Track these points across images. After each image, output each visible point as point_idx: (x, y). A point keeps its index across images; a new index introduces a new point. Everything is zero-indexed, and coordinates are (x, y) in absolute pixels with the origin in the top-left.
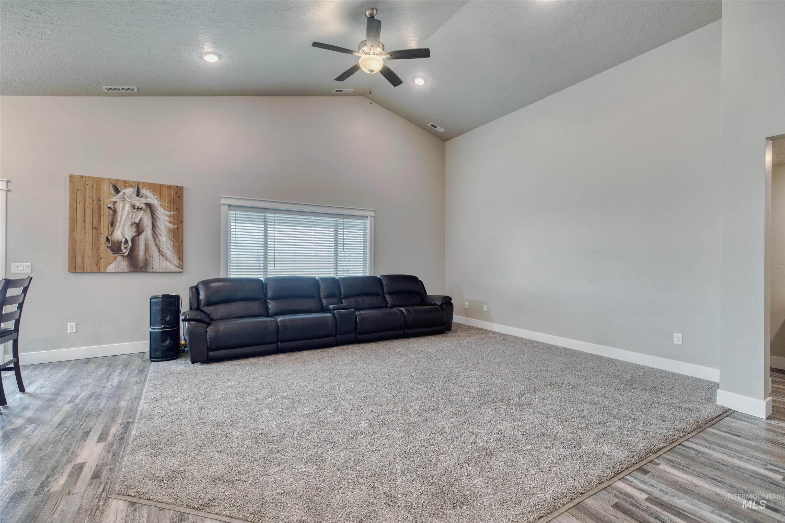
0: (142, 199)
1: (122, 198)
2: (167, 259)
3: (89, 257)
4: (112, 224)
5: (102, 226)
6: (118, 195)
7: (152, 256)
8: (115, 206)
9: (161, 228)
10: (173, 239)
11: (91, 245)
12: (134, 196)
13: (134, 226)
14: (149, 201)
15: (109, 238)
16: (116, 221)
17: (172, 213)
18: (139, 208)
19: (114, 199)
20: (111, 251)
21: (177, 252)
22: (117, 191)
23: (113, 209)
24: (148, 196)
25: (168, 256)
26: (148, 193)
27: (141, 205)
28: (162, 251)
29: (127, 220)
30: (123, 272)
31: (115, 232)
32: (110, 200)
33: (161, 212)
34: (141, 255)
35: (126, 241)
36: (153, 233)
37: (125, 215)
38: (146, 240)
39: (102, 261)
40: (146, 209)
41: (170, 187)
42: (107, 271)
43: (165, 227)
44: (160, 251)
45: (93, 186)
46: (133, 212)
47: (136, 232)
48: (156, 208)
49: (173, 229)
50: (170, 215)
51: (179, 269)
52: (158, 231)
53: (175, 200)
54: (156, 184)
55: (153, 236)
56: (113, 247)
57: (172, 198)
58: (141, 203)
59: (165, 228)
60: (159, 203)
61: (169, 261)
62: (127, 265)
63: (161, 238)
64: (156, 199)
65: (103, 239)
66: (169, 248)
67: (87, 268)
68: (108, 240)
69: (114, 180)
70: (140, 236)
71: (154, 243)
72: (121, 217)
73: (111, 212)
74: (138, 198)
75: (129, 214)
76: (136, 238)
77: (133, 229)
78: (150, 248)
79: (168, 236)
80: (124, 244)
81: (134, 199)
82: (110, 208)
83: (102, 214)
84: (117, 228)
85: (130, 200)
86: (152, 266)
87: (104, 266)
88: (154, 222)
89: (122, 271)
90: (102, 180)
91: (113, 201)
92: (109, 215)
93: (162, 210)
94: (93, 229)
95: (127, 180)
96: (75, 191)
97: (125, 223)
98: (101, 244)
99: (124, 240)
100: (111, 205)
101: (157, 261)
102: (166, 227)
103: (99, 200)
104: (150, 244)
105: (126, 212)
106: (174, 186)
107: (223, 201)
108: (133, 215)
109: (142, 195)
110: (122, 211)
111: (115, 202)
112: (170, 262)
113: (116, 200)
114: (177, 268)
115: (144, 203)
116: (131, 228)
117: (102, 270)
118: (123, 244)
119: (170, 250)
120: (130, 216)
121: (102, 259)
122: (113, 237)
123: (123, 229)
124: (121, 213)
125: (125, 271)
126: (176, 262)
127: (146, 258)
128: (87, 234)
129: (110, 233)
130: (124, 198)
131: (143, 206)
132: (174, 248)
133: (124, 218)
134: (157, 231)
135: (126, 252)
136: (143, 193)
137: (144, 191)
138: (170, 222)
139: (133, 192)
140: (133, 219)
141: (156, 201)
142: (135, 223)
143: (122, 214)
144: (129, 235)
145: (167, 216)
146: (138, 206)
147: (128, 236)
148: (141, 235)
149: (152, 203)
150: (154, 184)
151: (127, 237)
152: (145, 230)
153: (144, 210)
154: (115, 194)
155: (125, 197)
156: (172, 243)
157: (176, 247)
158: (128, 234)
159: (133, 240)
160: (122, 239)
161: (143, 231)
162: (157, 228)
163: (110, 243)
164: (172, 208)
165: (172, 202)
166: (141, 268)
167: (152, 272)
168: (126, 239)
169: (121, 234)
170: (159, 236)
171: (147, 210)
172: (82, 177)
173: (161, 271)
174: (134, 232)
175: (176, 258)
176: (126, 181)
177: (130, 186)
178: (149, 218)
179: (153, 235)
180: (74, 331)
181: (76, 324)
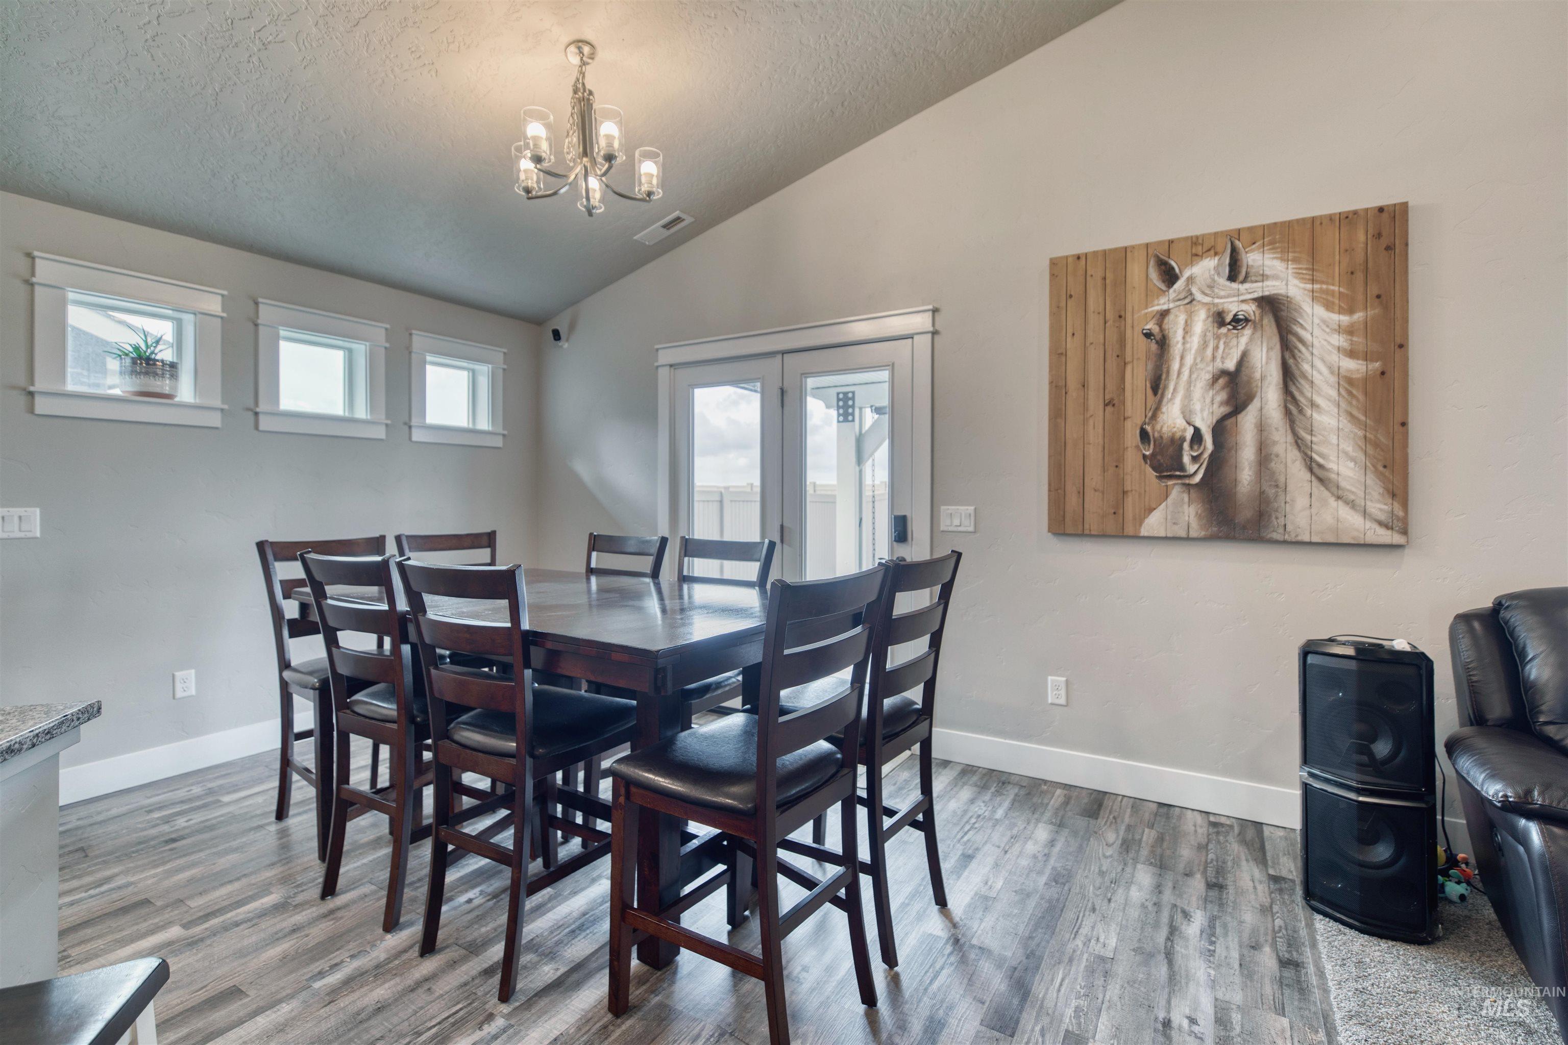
0: (1247, 285)
1: (1185, 298)
2: (1340, 492)
3: (1095, 490)
4: (1157, 385)
5: (1128, 393)
6: (1171, 291)
7: (1282, 484)
8: (1165, 326)
9: (1315, 381)
10: (1363, 418)
11: (1100, 455)
12: (1222, 281)
13: (1221, 381)
14: (1270, 288)
15: (1148, 428)
16: (1168, 372)
17: (1359, 316)
18: (1236, 320)
19: (1162, 304)
20: (1155, 469)
21: (1381, 469)
22: (1170, 277)
23: (1158, 337)
24: (1267, 272)
25: (1343, 484)
26: (1267, 262)
27: (1244, 307)
28: (1320, 466)
29: (1200, 366)
30: (1188, 539)
31: (1164, 409)
32: (1150, 310)
33: (1316, 321)
34: (1246, 482)
35: (1197, 437)
36: (1285, 401)
37: (1193, 351)
38: (1262, 427)
39: (1129, 501)
40: (1261, 319)
41: (1348, 219)
42: (1144, 532)
43: (1332, 373)
44: (1313, 467)
45: (1105, 279)
46: (1218, 337)
47: (1227, 402)
48: (1295, 310)
49: (1366, 380)
50: (1352, 325)
51: (1389, 532)
52: (1304, 392)
53: (1370, 265)
54: (1298, 221)
55: (1288, 413)
56: (1159, 457)
57: (1360, 256)
58: (1243, 301)
59: (1333, 379)
60: (1309, 286)
61: (1347, 502)
62: (1199, 517)
63: (1315, 415)
64: (1298, 275)
65: (1131, 436)
66: (1346, 453)
67: (1092, 522)
68: (1144, 435)
69: (1160, 243)
70: (1240, 417)
71: (1290, 438)
72: (1182, 358)
73: (1154, 347)
74: (1234, 285)
75: (1204, 345)
76: (1229, 422)
77: (1218, 392)
78: (1277, 456)
79: (1343, 405)
80: (1191, 447)
81: (1222, 293)
82: (1148, 335)
83: (1128, 359)
84: (1170, 396)
85: (1207, 300)
86: (1281, 521)
87: (1134, 519)
88: (1291, 362)
89: (1183, 534)
90: (1129, 254)
91: (1158, 312)
92: (1148, 358)
93: (1320, 311)
94: (1106, 405)
95: (1198, 233)
96: (1063, 304)
97: (1194, 376)
98: (1125, 449)
99: (1190, 432)
100: (1151, 326)
101: (1301, 502)
102: (1337, 372)
103: (1120, 317)
104: (1275, 443)
105: (1195, 341)
106: (1367, 210)
108: (1216, 348)
109: (1247, 273)
110: (1184, 338)
111: (1164, 314)
112: (1352, 505)
113: (1165, 307)
114: (1381, 531)
115: (1255, 300)
116: (1211, 393)
117: (1129, 530)
118: (1186, 446)
119: (1353, 459)
120: (1209, 352)
121: (1130, 494)
122: (1158, 427)
123: (1188, 396)
124: (1180, 346)
125: (1193, 534)
126: (1379, 507)
127: (1262, 493)
128: (1091, 422)
129: (1150, 414)
130: (1191, 294)
131: (1250, 309)
132: (1370, 450)
133: (1189, 360)
134: (1302, 393)
135: (1196, 471)
136: (1250, 263)
137: (1253, 258)
138: (1351, 354)
139: (1216, 268)
140: (1218, 360)
141: (1296, 282)
142: (1224, 373)
143: (1184, 350)
144: (1206, 413)
145: (1340, 330)
146: (1234, 312)
147: (1203, 419)
148: (1244, 413)
149: (1282, 292)
150: (1288, 225)
151: (1198, 424)
152: (1258, 394)
153: (1254, 322)
154: (1163, 287)
155: (1194, 290)
156: (1361, 433)
157: (1376, 445)
158: (1202, 410)
159: (1220, 429)
160: (1185, 430)
161: (1250, 398)
162: (1303, 382)
163: (1149, 444)
164: (1360, 297)
165: (1360, 276)
166: (1244, 528)
167: (1285, 542)
168: (1197, 431)
169: (1183, 413)
170: (1308, 412)
171: (1265, 321)
172: (1079, 258)
173: (1315, 539)
174: (1222, 404)
175: (1376, 489)
176: (1197, 237)
177: (1209, 250)
178: (1269, 349)
179: (1286, 407)
180: (1062, 701)
181: (1067, 681)
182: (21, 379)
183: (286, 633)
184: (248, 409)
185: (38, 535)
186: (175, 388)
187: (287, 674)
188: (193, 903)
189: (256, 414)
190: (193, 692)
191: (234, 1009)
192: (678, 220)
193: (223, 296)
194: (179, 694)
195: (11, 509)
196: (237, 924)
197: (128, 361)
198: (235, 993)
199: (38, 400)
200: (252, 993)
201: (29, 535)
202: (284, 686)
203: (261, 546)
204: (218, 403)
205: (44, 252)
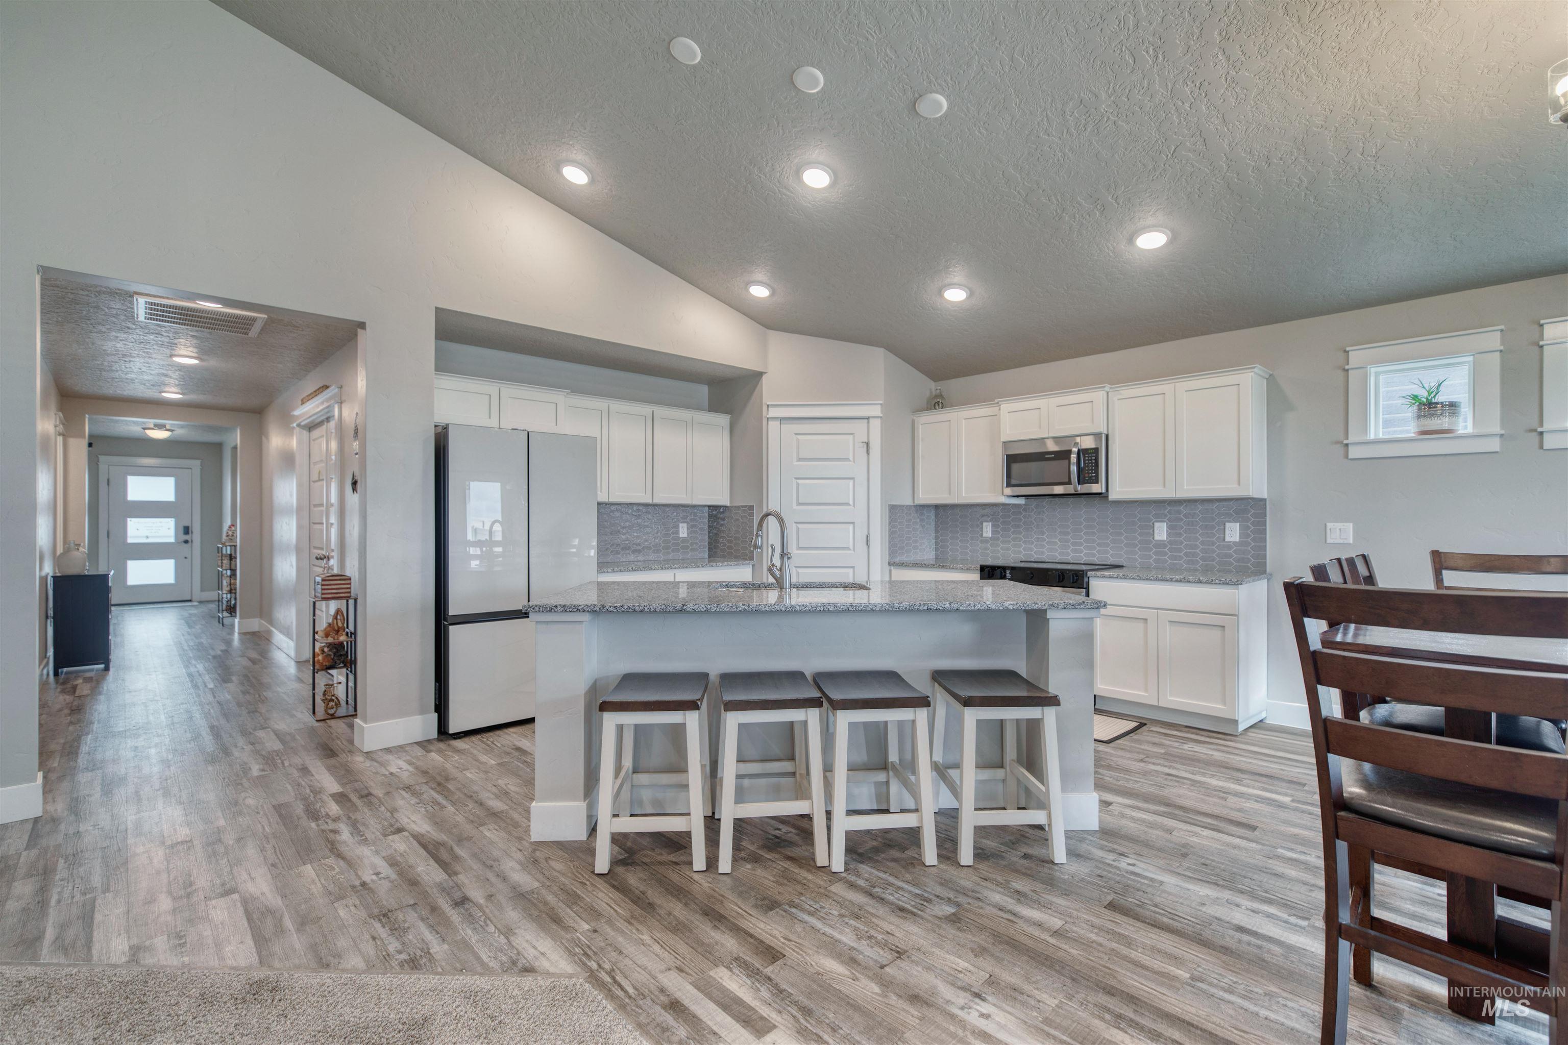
182: (1339, 437)
184: (1532, 430)
185: (1351, 542)
186: (1451, 424)
189: (1541, 433)
193: (1502, 330)
195: (1335, 524)
197: (1412, 408)
199: (1351, 448)
201: (1346, 542)
204: (1497, 430)
205: (1352, 346)
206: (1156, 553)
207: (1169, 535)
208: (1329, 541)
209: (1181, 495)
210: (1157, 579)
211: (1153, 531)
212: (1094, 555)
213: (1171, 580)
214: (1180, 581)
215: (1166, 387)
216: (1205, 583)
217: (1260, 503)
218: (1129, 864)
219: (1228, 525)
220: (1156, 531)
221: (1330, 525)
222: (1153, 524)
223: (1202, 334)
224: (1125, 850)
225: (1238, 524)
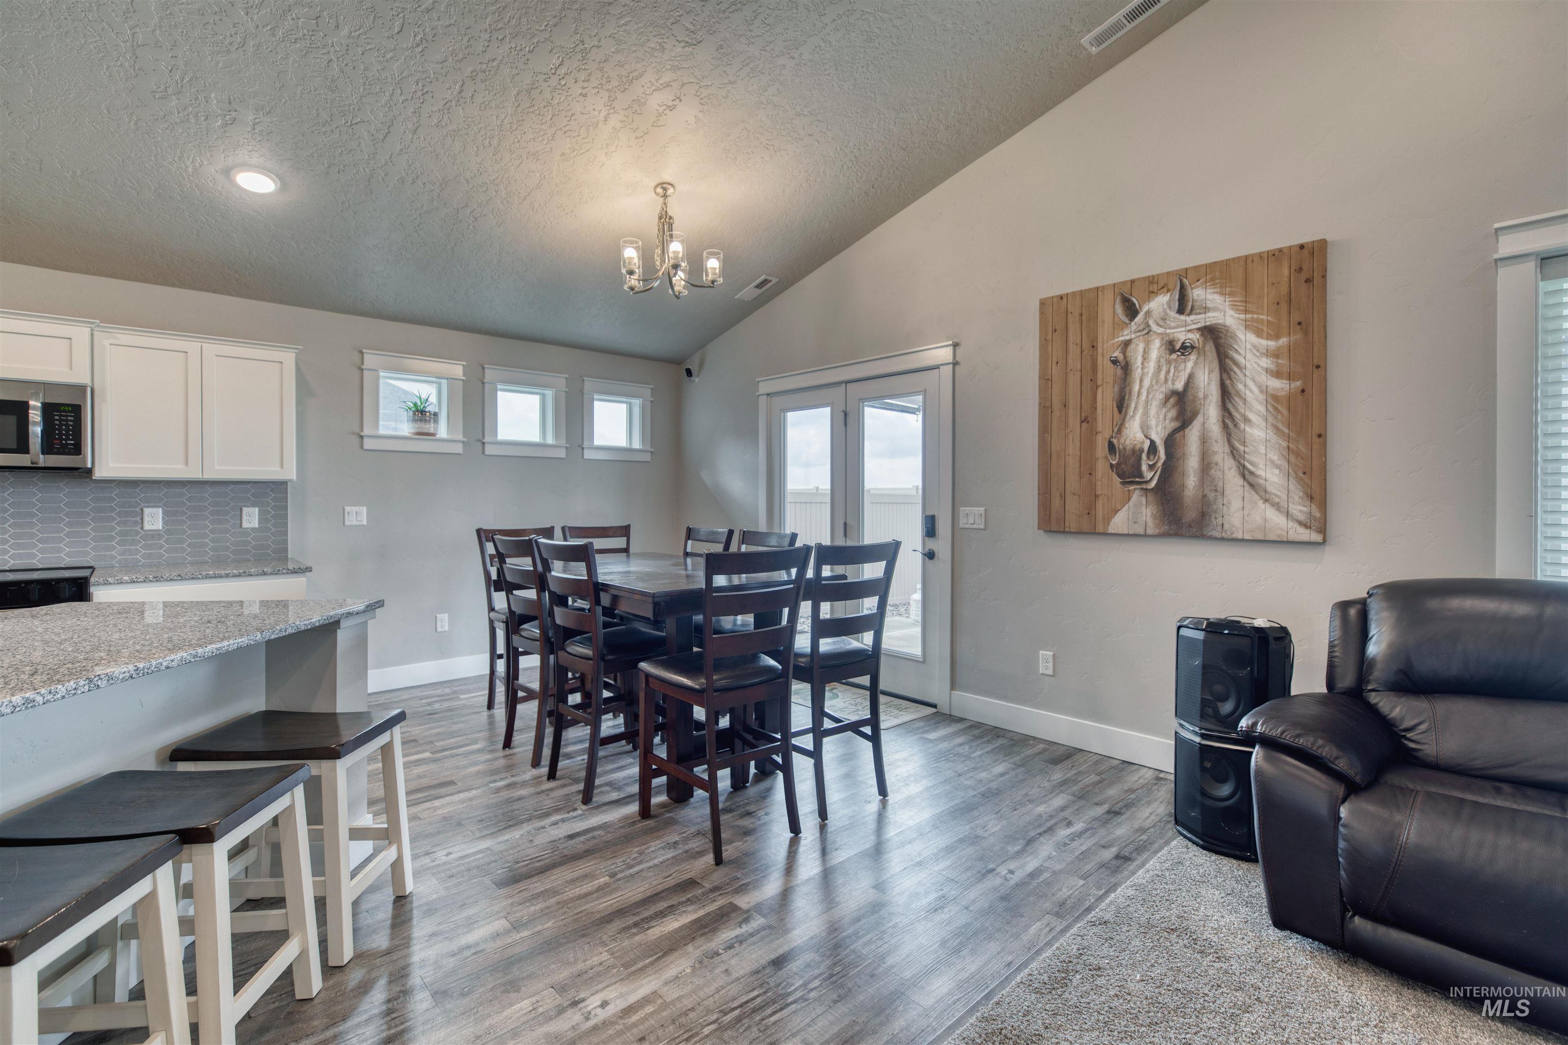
0: (1192, 317)
1: (1144, 329)
2: (1267, 496)
3: (1074, 494)
4: (1121, 405)
5: (1099, 411)
6: (1133, 323)
7: (1220, 489)
8: (1128, 354)
9: (1248, 399)
10: (1287, 431)
11: (1077, 465)
12: (1173, 314)
13: (1172, 401)
14: (1212, 318)
15: (1115, 441)
16: (1130, 393)
17: (1283, 341)
18: (1184, 347)
19: (1126, 335)
20: (1119, 476)
21: (1301, 475)
22: (1132, 311)
23: (1123, 363)
24: (1209, 305)
25: (1270, 488)
26: (1209, 297)
27: (1191, 336)
28: (1251, 473)
29: (1155, 387)
30: (1145, 535)
31: (1127, 425)
32: (1116, 340)
33: (1249, 346)
34: (1191, 487)
35: (1153, 448)
36: (1223, 416)
37: (1150, 375)
38: (1204, 440)
39: (1100, 503)
40: (1204, 346)
41: (1276, 255)
42: (1111, 530)
43: (1261, 391)
44: (1245, 474)
45: (1081, 315)
46: (1169, 362)
47: (1177, 419)
48: (1231, 337)
49: (1290, 397)
50: (1278, 349)
51: (1308, 531)
52: (1239, 408)
53: (1293, 296)
54: (1233, 259)
55: (1225, 427)
56: (1123, 466)
57: (1284, 290)
58: (1189, 331)
59: (1262, 397)
60: (1243, 316)
61: (1273, 505)
62: (1154, 517)
63: (1247, 429)
64: (1234, 307)
65: (1101, 449)
66: (1272, 462)
67: (1072, 523)
68: (1112, 447)
69: (1124, 283)
70: (1187, 430)
71: (1227, 449)
72: (1141, 381)
73: (1119, 372)
74: (1183, 317)
75: (1159, 369)
76: (1178, 435)
77: (1169, 410)
78: (1217, 464)
79: (1270, 419)
80: (1148, 457)
81: (1173, 324)
82: (1115, 362)
83: (1099, 382)
84: (1131, 414)
85: (1161, 330)
86: (1220, 521)
87: (1104, 518)
88: (1228, 382)
89: (1142, 532)
90: (1100, 293)
91: (1122, 341)
92: (1115, 382)
93: (1252, 338)
94: (1082, 422)
95: (1154, 273)
96: (1050, 337)
97: (1151, 396)
98: (1097, 459)
99: (1147, 443)
100: (1117, 354)
101: (1236, 504)
102: (1264, 390)
103: (1093, 347)
104: (1215, 453)
105: (1152, 366)
106: (1290, 247)
107: (1508, 246)
108: (1168, 372)
109: (1193, 307)
110: (1142, 364)
111: (1127, 343)
112: (1277, 506)
113: (1128, 338)
114: (1301, 530)
115: (1199, 329)
116: (1164, 410)
117: (1100, 528)
118: (1144, 456)
119: (1278, 467)
120: (1162, 375)
121: (1101, 498)
122: (1122, 441)
123: (1146, 413)
124: (1139, 370)
125: (1149, 532)
126: (1299, 509)
127: (1204, 496)
128: (1070, 436)
129: (1116, 430)
130: (1149, 326)
131: (1195, 337)
132: (1293, 459)
133: (1147, 382)
134: (1237, 410)
135: (1151, 477)
136: (1195, 298)
137: (1197, 293)
138: (1277, 374)
139: (1169, 303)
140: (1170, 382)
141: (1232, 313)
142: (1174, 393)
143: (1143, 374)
144: (1159, 428)
145: (1268, 354)
146: (1182, 341)
147: (1157, 433)
148: (1190, 427)
149: (1221, 321)
150: (1227, 263)
151: (1154, 437)
152: (1202, 410)
153: (1198, 349)
154: (1127, 322)
155: (1151, 322)
156: (1284, 444)
157: (1298, 455)
158: (1157, 426)
159: (1171, 442)
160: (1143, 442)
161: (1195, 414)
162: (1237, 399)
163: (1115, 455)
164: (1285, 324)
165: (1284, 307)
166: (1190, 526)
167: (1222, 539)
168: (1152, 442)
169: (1142, 428)
170: (1242, 426)
171: (1207, 348)
172: (1061, 298)
173: (1247, 537)
174: (1172, 420)
175: (1297, 494)
176: (1153, 277)
177: (1163, 288)
178: (1211, 372)
179: (1224, 422)
180: (1050, 672)
181: (1054, 655)
182: (357, 430)
183: (492, 589)
184: (479, 441)
185: (365, 523)
186: (436, 429)
187: (492, 614)
188: (437, 744)
189: (483, 443)
190: (447, 628)
191: (450, 789)
192: (766, 282)
193: (463, 365)
194: (439, 629)
195: (353, 507)
196: (458, 755)
197: (411, 413)
198: (452, 783)
199: (366, 441)
200: (459, 784)
201: (361, 523)
202: (491, 622)
203: (479, 531)
204: (460, 437)
205: (368, 349)
206: (146, 547)
207: (165, 523)
208: (347, 523)
209: (209, 476)
210: (207, 577)
211: (142, 519)
212: (34, 556)
213: (227, 576)
214: (239, 575)
215: (192, 346)
216: (271, 574)
217: (280, 487)
218: (447, 855)
219: (245, 510)
220: (146, 519)
221: (348, 509)
222: (142, 510)
223: (214, 292)
224: (423, 850)
225: (257, 509)
